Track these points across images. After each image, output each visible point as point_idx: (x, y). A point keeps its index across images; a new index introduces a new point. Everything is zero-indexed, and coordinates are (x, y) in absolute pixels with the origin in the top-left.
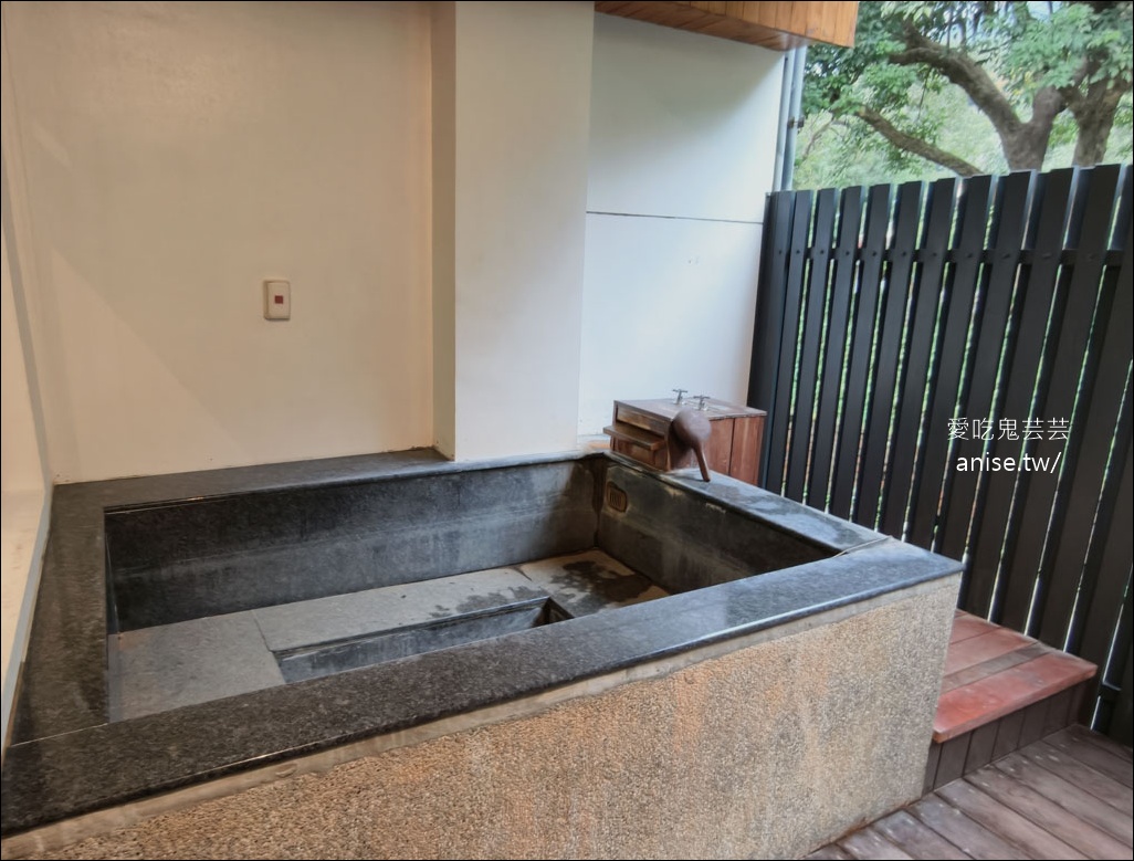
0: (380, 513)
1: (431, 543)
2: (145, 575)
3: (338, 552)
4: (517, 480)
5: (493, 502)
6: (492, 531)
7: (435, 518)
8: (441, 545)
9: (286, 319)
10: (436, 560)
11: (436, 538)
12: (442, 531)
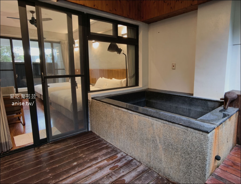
0: (177, 101)
1: (185, 109)
2: (149, 100)
3: (170, 105)
4: (205, 103)
5: (198, 106)
6: (198, 111)
7: (186, 105)
8: (187, 110)
9: (175, 69)
10: (186, 113)
11: (186, 109)
12: (188, 108)
